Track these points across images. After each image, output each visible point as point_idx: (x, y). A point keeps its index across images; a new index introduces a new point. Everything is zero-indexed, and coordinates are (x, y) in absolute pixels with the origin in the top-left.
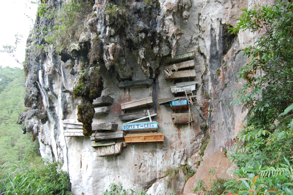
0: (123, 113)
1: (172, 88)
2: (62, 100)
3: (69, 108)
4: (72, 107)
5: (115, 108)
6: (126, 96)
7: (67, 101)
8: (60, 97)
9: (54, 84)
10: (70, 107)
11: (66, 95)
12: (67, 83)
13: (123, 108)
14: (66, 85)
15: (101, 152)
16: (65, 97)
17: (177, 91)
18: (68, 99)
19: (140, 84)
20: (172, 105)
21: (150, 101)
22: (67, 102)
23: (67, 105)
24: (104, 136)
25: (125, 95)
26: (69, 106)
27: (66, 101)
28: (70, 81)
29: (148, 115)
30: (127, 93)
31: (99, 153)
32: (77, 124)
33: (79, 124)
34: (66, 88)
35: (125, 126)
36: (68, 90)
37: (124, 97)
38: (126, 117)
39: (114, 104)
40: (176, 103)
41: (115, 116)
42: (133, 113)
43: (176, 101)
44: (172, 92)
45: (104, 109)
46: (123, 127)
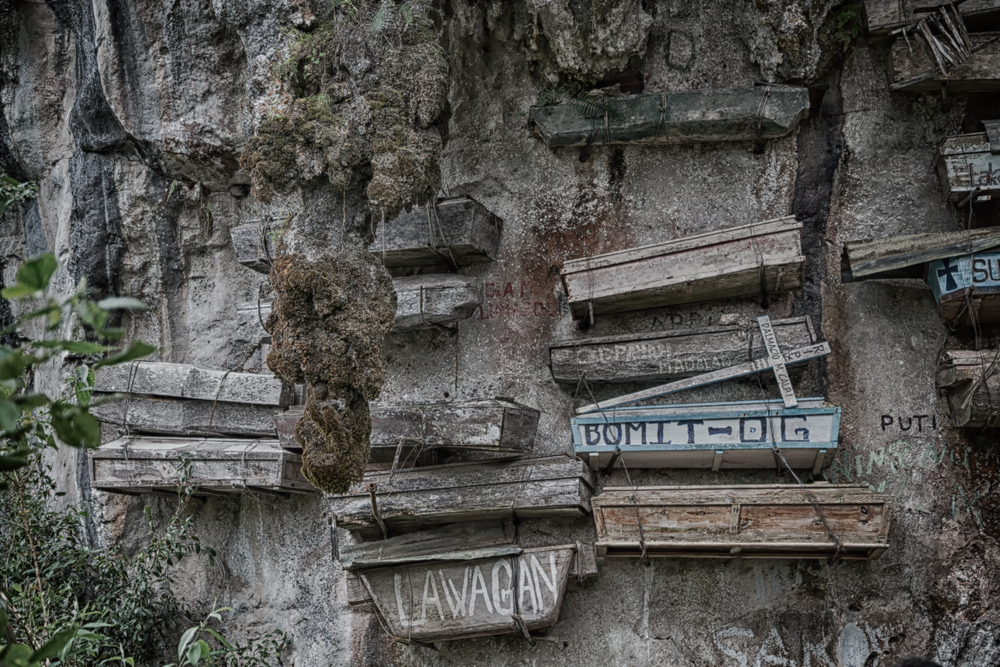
0: (564, 327)
1: (959, 162)
2: (77, 214)
3: (132, 272)
4: (154, 270)
5: (508, 290)
6: (590, 205)
7: (128, 221)
8: (58, 186)
9: (16, 81)
10: (145, 267)
11: (121, 181)
12: (135, 84)
13: (578, 292)
14: (124, 95)
15: (412, 609)
16: (113, 192)
17: (990, 181)
18: (133, 205)
19: (712, 116)
20: (951, 284)
21: (782, 249)
22: (125, 232)
23: (121, 253)
24: (434, 497)
25: (583, 200)
26: (134, 261)
27: (117, 221)
28: (160, 73)
29: (764, 353)
30: (602, 183)
31: (402, 616)
32: (212, 396)
33: (226, 397)
34: (122, 122)
35: (597, 425)
36: (138, 137)
37: (574, 213)
38: (598, 359)
39: (506, 265)
40: (988, 274)
41: (508, 349)
42: (653, 335)
43: (986, 259)
44: (954, 190)
45: (439, 296)
46: (582, 429)
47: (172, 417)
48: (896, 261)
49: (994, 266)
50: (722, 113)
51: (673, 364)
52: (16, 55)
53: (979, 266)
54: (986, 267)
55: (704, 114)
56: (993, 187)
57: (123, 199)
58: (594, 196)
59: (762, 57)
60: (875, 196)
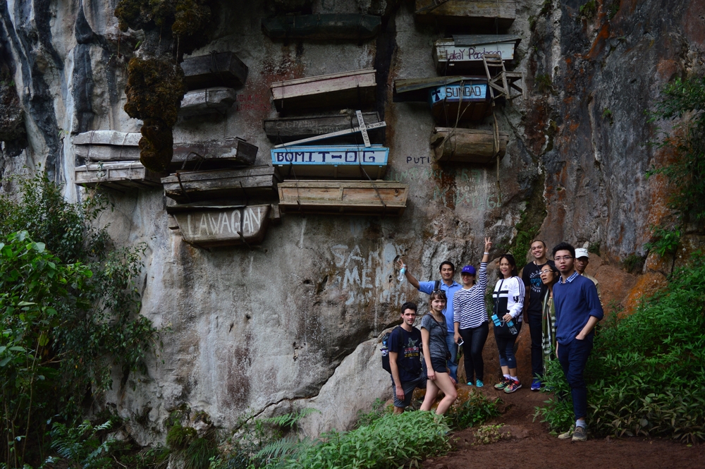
0: (274, 115)
1: (442, 49)
2: (75, 71)
3: (97, 96)
4: (107, 95)
5: (249, 98)
6: (287, 64)
7: (94, 72)
8: (70, 61)
9: (55, 17)
10: (103, 93)
11: (92, 55)
12: (97, 10)
13: (278, 95)
14: (92, 16)
15: (195, 229)
16: (89, 60)
17: (454, 57)
18: (97, 65)
19: (340, 24)
20: (437, 98)
21: (367, 81)
22: (94, 77)
23: (92, 87)
24: (209, 183)
25: (284, 62)
26: (98, 91)
27: (90, 72)
28: (107, 5)
29: (358, 125)
30: (293, 55)
31: (190, 232)
32: (121, 143)
33: (127, 144)
34: (91, 27)
35: (282, 153)
36: (97, 34)
37: (280, 67)
38: (286, 127)
39: (249, 87)
40: (452, 94)
41: (248, 124)
42: (310, 117)
43: (452, 87)
44: (440, 61)
45: (215, 94)
46: (276, 154)
47: (106, 153)
48: (414, 87)
49: (455, 90)
50: (343, 23)
51: (318, 130)
52: (56, 5)
53: (449, 90)
54: (451, 91)
55: (336, 23)
56: (455, 60)
57: (93, 63)
58: (289, 61)
59: (363, 5)
60: (408, 67)
